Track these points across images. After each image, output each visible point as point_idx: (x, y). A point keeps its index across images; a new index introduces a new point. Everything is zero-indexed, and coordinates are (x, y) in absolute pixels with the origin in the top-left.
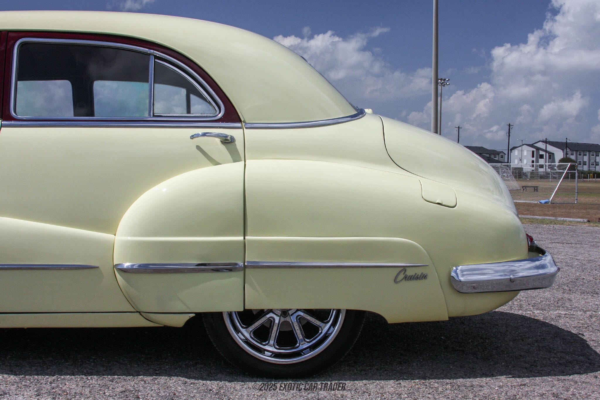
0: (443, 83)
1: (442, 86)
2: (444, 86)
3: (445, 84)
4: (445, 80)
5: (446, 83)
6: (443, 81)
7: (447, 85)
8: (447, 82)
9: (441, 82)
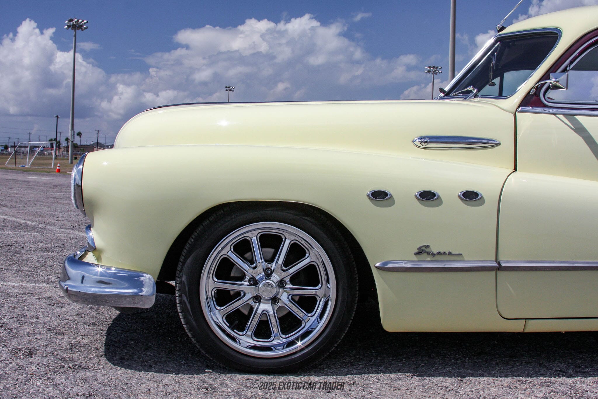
0: (435, 71)
1: (435, 75)
2: (436, 74)
3: (437, 72)
4: (437, 68)
5: (439, 72)
6: (435, 69)
7: (440, 73)
8: (439, 70)
9: (433, 70)
